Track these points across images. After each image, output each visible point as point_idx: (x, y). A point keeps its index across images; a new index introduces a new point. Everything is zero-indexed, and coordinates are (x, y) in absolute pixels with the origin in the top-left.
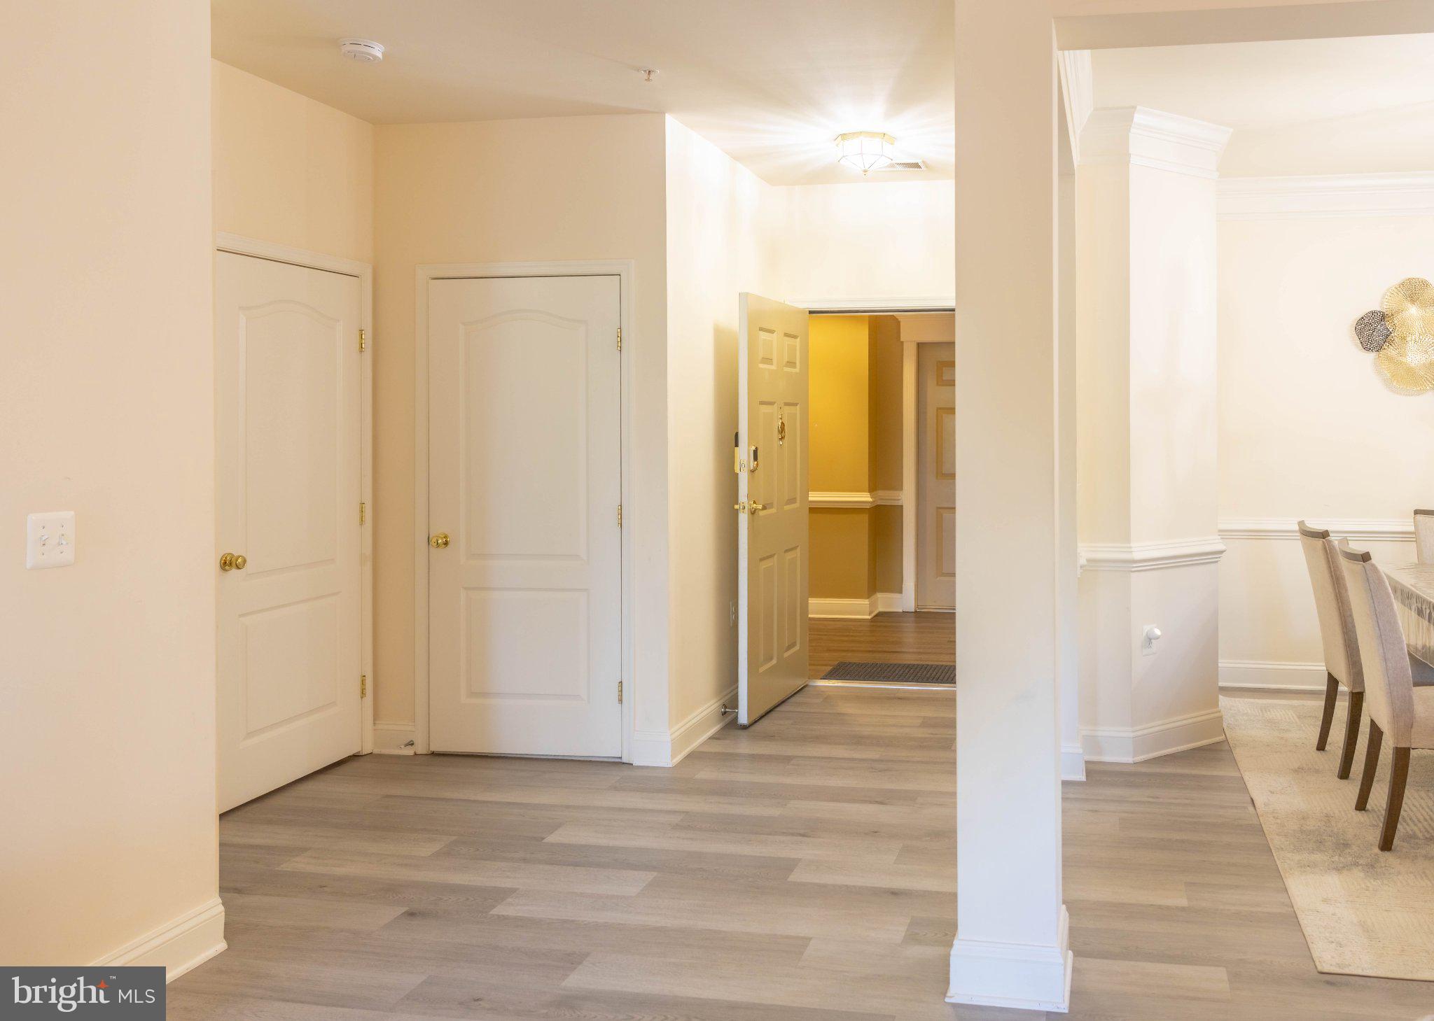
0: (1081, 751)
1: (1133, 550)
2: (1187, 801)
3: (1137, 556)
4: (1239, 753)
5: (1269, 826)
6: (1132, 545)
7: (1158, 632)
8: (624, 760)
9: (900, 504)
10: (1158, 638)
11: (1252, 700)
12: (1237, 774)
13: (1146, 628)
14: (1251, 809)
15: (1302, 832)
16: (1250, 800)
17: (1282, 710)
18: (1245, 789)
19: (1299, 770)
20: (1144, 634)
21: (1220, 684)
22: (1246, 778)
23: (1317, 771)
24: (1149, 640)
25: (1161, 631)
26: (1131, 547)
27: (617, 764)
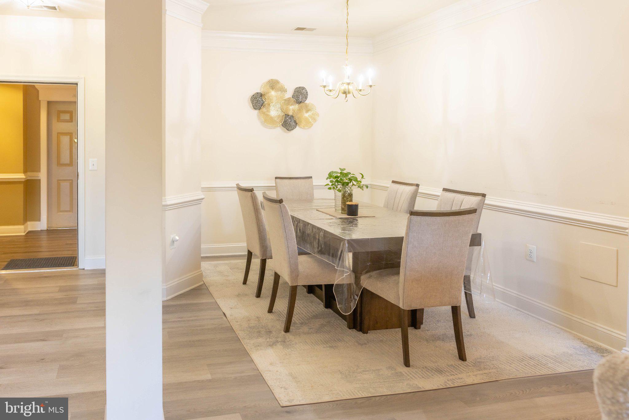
1: (166, 200)
2: (195, 318)
4: (211, 289)
5: (236, 327)
7: (177, 238)
9: (39, 179)
10: (177, 240)
11: (209, 262)
12: (214, 301)
13: (172, 236)
14: (224, 318)
15: (250, 328)
16: (223, 314)
17: (223, 265)
18: (219, 308)
19: (238, 295)
20: (171, 239)
22: (218, 301)
23: (246, 295)
24: (173, 242)
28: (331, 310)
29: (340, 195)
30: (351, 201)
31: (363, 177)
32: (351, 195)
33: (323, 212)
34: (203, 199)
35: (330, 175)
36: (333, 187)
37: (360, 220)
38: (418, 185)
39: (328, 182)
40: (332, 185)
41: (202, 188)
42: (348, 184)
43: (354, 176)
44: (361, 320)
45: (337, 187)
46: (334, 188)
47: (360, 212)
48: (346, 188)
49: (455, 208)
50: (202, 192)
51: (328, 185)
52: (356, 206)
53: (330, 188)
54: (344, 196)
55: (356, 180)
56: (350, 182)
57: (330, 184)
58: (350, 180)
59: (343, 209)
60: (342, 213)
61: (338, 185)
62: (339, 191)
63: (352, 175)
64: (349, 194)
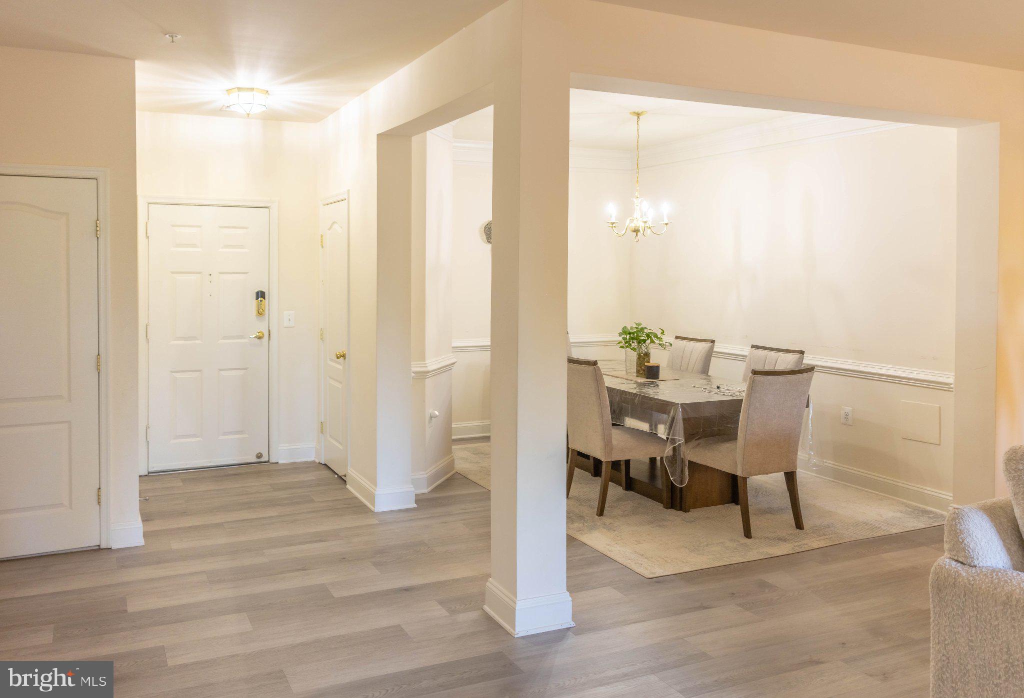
0: (413, 489)
1: (427, 365)
3: (430, 368)
6: (427, 362)
7: (437, 413)
8: (102, 547)
10: (437, 416)
13: (431, 411)
21: (453, 437)
24: (431, 418)
25: (439, 413)
26: (426, 364)
27: (98, 550)
28: (633, 492)
29: (634, 355)
30: (649, 362)
31: (663, 333)
32: (647, 355)
33: (613, 376)
34: (454, 363)
35: (625, 331)
36: (627, 344)
37: (661, 384)
38: (713, 342)
39: (621, 339)
40: (626, 343)
41: (453, 347)
42: (645, 341)
43: (651, 331)
44: (681, 498)
45: (631, 345)
46: (627, 347)
47: (662, 374)
48: (642, 346)
49: (767, 368)
50: (452, 354)
51: (621, 342)
52: (658, 367)
53: (622, 347)
54: (639, 355)
55: (656, 336)
56: (648, 340)
57: (623, 342)
58: (648, 336)
59: (638, 371)
60: (637, 376)
61: (633, 342)
62: (634, 349)
63: (649, 331)
64: (644, 354)
